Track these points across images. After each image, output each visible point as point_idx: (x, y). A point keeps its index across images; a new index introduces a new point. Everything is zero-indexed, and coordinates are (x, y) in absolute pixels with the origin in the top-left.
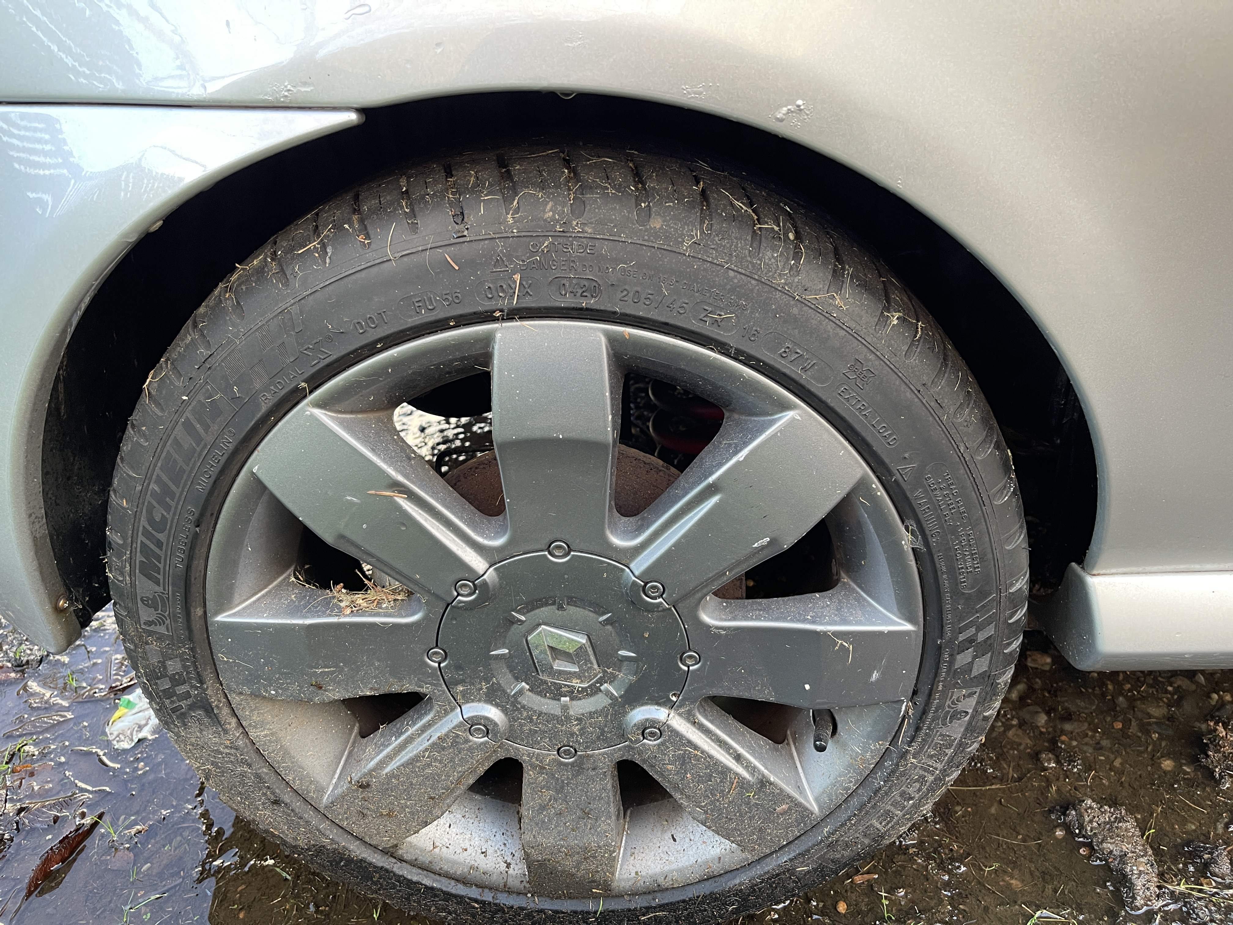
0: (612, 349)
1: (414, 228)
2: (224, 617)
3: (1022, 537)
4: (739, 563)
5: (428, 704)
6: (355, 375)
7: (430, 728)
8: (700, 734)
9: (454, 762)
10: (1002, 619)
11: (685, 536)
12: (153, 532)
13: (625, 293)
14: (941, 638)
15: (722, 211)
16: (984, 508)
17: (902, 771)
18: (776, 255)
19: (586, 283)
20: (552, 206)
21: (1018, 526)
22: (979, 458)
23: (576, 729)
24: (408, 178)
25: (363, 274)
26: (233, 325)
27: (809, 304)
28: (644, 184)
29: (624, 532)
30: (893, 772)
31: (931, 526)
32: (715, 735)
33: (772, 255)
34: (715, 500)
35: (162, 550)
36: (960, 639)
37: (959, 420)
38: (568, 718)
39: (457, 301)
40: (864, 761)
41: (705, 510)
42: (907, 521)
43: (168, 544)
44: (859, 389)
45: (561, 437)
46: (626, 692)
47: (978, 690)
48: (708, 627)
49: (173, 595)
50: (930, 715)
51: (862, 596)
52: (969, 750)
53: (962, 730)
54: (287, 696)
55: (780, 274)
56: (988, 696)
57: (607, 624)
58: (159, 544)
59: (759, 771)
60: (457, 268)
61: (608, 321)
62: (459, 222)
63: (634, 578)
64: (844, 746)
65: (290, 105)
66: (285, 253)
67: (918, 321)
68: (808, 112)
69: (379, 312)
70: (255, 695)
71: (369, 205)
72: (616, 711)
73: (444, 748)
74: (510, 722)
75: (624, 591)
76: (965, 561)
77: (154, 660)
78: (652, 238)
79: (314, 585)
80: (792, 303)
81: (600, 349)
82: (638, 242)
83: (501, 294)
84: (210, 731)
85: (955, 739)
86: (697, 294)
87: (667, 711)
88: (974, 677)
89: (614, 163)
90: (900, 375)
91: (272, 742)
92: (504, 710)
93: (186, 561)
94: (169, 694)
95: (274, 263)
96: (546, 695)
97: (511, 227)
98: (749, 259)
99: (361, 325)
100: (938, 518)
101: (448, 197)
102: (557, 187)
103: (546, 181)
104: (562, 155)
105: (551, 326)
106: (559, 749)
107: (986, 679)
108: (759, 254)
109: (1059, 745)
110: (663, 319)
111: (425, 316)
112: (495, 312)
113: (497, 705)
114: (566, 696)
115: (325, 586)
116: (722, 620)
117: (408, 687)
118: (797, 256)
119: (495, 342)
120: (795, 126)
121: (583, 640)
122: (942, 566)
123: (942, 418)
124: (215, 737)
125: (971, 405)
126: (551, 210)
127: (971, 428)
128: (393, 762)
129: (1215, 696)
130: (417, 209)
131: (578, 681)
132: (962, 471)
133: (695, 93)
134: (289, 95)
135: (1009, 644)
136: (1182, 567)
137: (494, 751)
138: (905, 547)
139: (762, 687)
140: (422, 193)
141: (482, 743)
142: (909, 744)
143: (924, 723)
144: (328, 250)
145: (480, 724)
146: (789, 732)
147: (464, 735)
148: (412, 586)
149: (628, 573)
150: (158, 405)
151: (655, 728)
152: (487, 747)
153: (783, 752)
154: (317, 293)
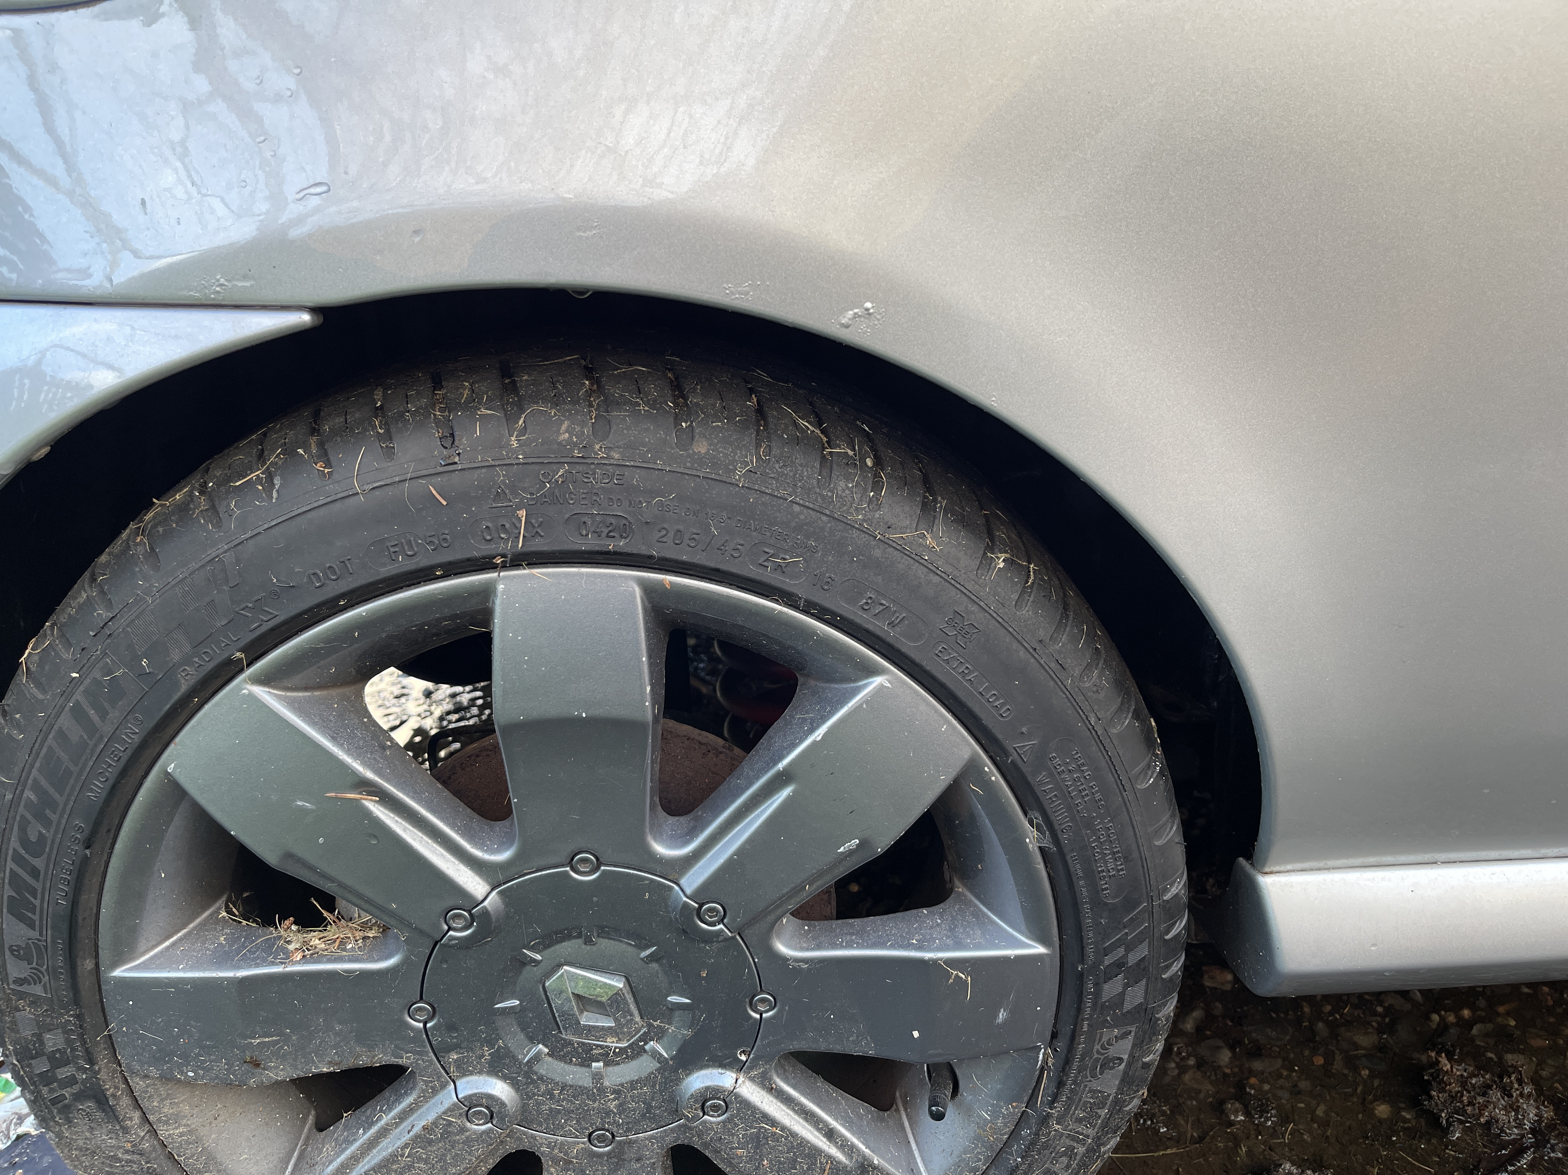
0: (650, 602)
1: (389, 453)
2: (124, 971)
3: (1175, 828)
4: (821, 874)
5: (410, 1080)
6: (308, 641)
7: (413, 1114)
8: (779, 1104)
9: (445, 1161)
10: (1156, 935)
11: (750, 840)
12: (27, 856)
13: (664, 532)
14: (1082, 961)
15: (783, 433)
16: (1124, 794)
17: (1045, 1142)
18: (851, 485)
19: (613, 520)
20: (569, 426)
21: (1168, 815)
22: (1115, 731)
23: (613, 1105)
24: (385, 389)
25: (322, 512)
26: (145, 579)
27: (894, 545)
28: (685, 398)
29: (672, 837)
30: (1033, 1143)
31: (1060, 817)
32: (799, 1104)
33: (846, 485)
34: (786, 792)
35: (38, 881)
36: (1107, 963)
37: (1087, 685)
38: (602, 1090)
39: (446, 545)
40: (995, 1131)
41: (775, 805)
42: (1030, 812)
43: (46, 874)
44: (961, 648)
45: (584, 715)
46: (679, 1051)
47: (1133, 1029)
48: (784, 959)
49: (54, 942)
50: (1076, 1065)
51: (981, 911)
52: (1127, 1109)
53: (1117, 1082)
54: (210, 1079)
55: (857, 509)
56: (1147, 1036)
57: (651, 961)
58: (35, 873)
59: (858, 1150)
60: (445, 503)
61: (644, 567)
62: (448, 445)
63: (685, 899)
64: (968, 1112)
65: (223, 303)
66: (218, 484)
67: (1030, 563)
68: (879, 317)
69: (342, 560)
70: (167, 1078)
71: (331, 423)
72: (666, 1078)
73: (430, 1142)
74: (523, 1099)
75: (673, 916)
76: (1106, 862)
77: (27, 1033)
78: (696, 465)
79: (255, 921)
80: (873, 543)
81: (634, 601)
82: (678, 470)
83: (502, 536)
84: (104, 1131)
85: (1109, 1095)
86: (754, 533)
87: (734, 1076)
88: (1127, 1012)
89: (649, 372)
90: (1011, 630)
91: (190, 1143)
92: (515, 1084)
93: (71, 895)
94: (47, 1079)
95: (203, 498)
96: (571, 1061)
97: (515, 452)
98: (818, 490)
99: (319, 576)
100: (1069, 809)
101: (435, 415)
102: (575, 402)
103: (561, 395)
104: (583, 362)
105: (569, 574)
106: (590, 1135)
107: (1142, 1014)
108: (829, 485)
109: (1248, 1090)
110: (712, 564)
111: (403, 564)
112: (495, 558)
113: (505, 1078)
114: (598, 1061)
115: (268, 922)
116: (802, 949)
117: (381, 1057)
118: (877, 486)
119: (495, 595)
120: (864, 333)
121: (619, 984)
122: (1078, 870)
123: (1065, 683)
124: (111, 1138)
125: (1100, 666)
126: (567, 431)
127: (1103, 694)
128: (360, 1165)
129: (1435, 1017)
130: (393, 430)
131: (615, 1040)
132: (1094, 748)
133: (740, 293)
134: (222, 291)
135: (1168, 967)
136: (1372, 860)
137: (502, 1142)
138: (1031, 846)
139: (858, 1037)
140: (402, 409)
141: (484, 1132)
142: (1051, 1104)
143: (1067, 1075)
144: (276, 482)
145: (481, 1106)
146: (898, 1094)
147: (459, 1121)
148: (387, 919)
149: (677, 892)
150: (39, 685)
151: (719, 1099)
152: (490, 1137)
153: (891, 1123)
154: (258, 538)
